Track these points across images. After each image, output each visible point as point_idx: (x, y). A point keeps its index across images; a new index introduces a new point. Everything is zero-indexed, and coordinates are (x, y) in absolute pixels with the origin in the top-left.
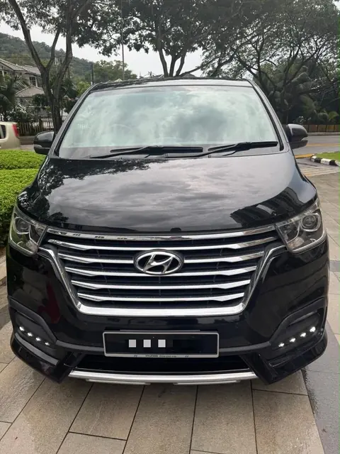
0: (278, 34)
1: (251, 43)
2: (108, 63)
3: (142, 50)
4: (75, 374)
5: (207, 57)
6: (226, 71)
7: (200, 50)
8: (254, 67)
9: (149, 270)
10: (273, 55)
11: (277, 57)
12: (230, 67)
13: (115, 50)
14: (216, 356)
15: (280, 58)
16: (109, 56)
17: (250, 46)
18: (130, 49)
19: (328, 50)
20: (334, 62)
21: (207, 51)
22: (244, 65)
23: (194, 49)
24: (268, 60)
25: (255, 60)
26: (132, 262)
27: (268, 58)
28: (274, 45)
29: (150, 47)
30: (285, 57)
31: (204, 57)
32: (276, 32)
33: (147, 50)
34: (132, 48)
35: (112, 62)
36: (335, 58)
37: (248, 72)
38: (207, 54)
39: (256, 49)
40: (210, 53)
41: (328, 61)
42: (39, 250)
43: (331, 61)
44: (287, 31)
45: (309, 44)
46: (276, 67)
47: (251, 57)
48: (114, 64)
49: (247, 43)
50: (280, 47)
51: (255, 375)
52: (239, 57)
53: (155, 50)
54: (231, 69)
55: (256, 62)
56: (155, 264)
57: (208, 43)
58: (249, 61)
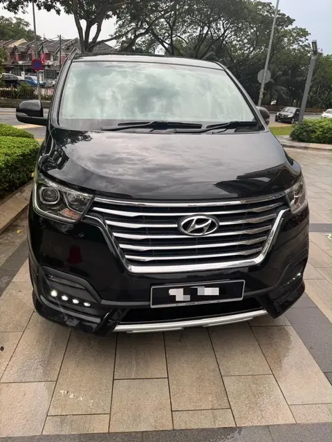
0: (190, 12)
1: (164, 18)
2: (7, 20)
3: (53, 11)
4: (119, 328)
5: (121, 26)
6: (140, 43)
7: (115, 18)
8: (167, 41)
9: (191, 232)
10: (185, 32)
11: (188, 34)
12: (144, 39)
13: (22, 7)
14: (241, 299)
15: (190, 35)
16: (15, 13)
17: (162, 20)
18: (40, 8)
19: (233, 33)
20: (236, 45)
21: (121, 19)
22: (157, 39)
23: (108, 17)
24: (179, 37)
25: (167, 34)
26: (176, 226)
27: (179, 34)
28: (185, 21)
29: (62, 8)
30: (195, 35)
31: (118, 25)
32: (187, 10)
33: (58, 12)
34: (42, 8)
35: (11, 18)
36: (237, 41)
37: (160, 46)
38: (121, 22)
39: (168, 23)
40: (124, 23)
41: (232, 42)
42: (85, 218)
43: (234, 43)
44: (198, 10)
45: (216, 25)
46: (187, 44)
47: (164, 31)
48: (14, 21)
49: (161, 17)
50: (190, 24)
51: (266, 312)
52: (152, 30)
53: (68, 12)
54: (144, 42)
55: (168, 36)
56: (197, 227)
57: (123, 12)
58: (161, 35)
